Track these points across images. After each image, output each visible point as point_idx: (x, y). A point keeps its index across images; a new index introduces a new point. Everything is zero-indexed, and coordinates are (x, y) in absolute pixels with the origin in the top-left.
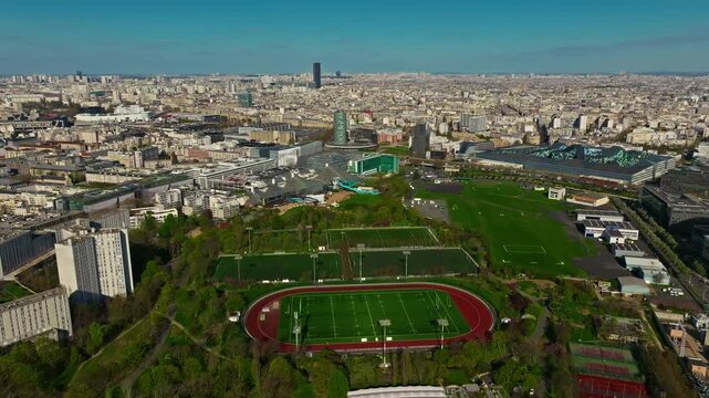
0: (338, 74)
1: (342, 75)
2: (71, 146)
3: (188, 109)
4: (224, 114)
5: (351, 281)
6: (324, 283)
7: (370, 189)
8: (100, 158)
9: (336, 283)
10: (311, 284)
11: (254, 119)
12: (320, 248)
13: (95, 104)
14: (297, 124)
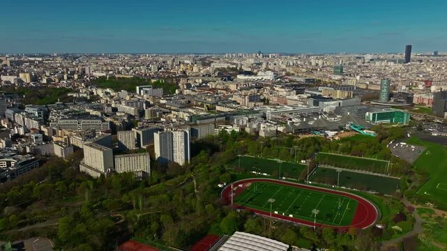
0: (436, 54)
1: (439, 54)
2: (222, 91)
3: (300, 74)
4: (319, 79)
5: (303, 182)
6: (285, 180)
7: (372, 133)
8: (230, 98)
9: (293, 181)
10: (278, 179)
11: (337, 83)
12: (302, 161)
13: (250, 70)
14: (364, 87)
